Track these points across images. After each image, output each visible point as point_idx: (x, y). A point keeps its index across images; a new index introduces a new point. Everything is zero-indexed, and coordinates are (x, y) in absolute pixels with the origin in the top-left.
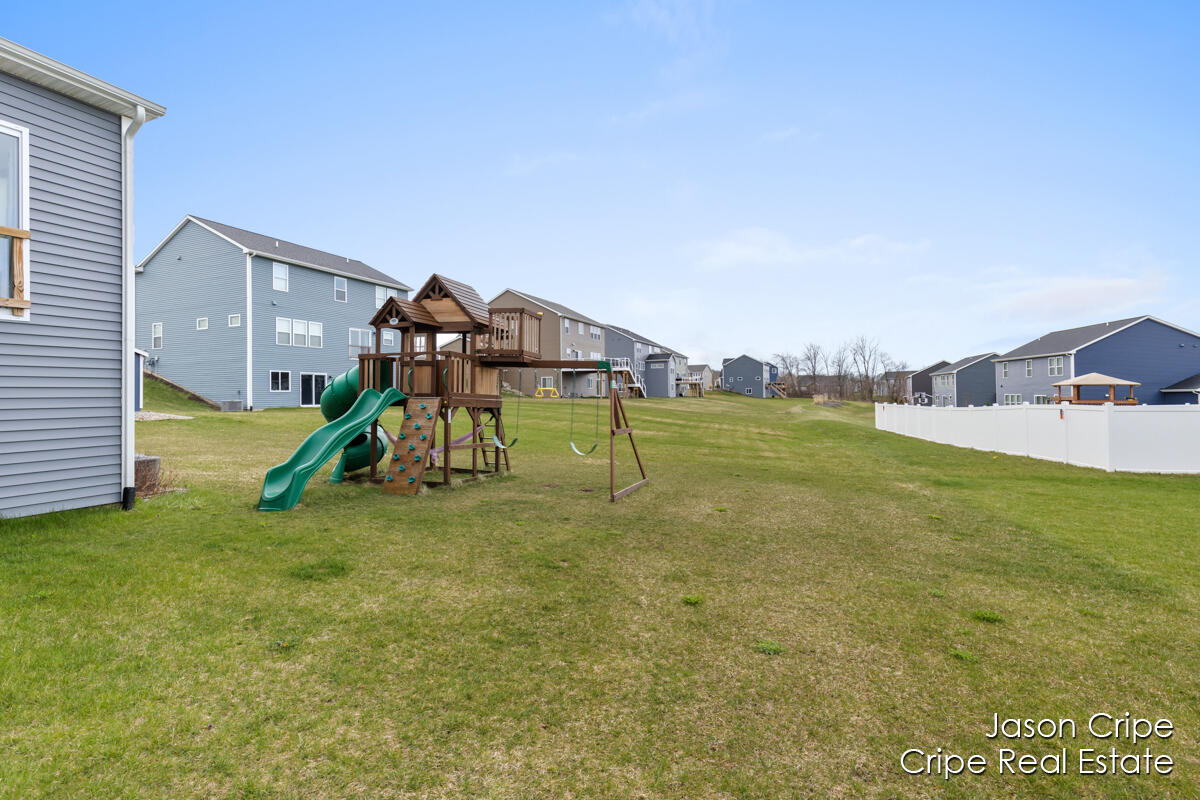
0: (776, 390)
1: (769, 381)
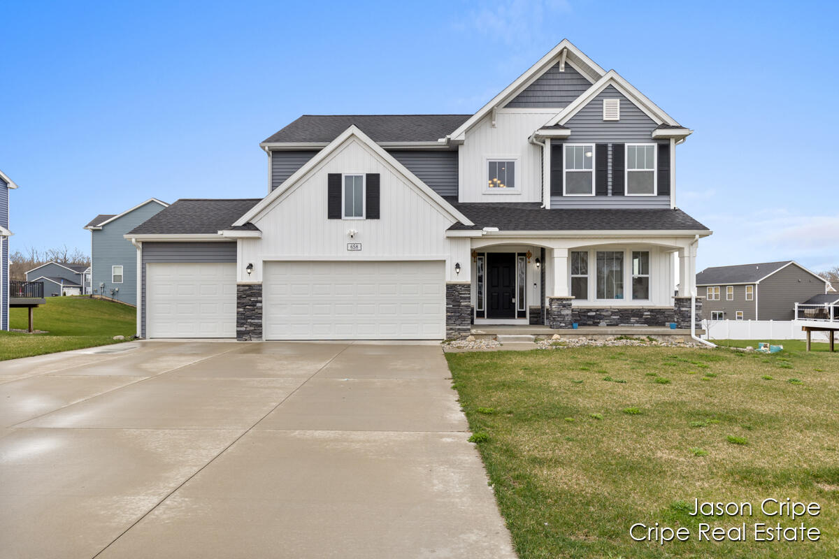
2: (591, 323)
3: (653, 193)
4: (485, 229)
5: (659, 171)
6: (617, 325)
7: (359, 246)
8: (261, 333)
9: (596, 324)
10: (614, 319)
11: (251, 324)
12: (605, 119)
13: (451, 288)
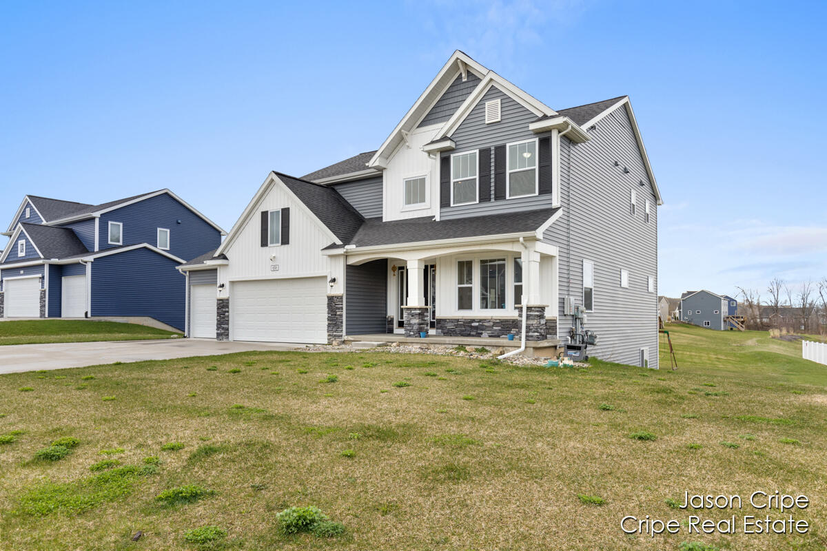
0: (734, 323)
1: (727, 315)
2: (474, 333)
3: (535, 193)
4: (346, 246)
5: (540, 167)
6: (499, 336)
7: (277, 266)
8: (228, 335)
9: (479, 335)
10: (496, 330)
11: (223, 328)
12: (487, 122)
13: (330, 300)
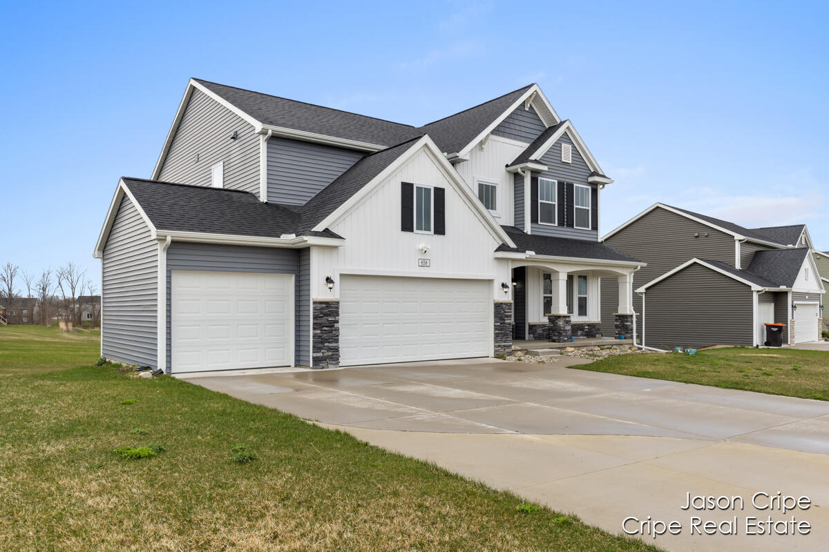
3: (589, 227)
4: (527, 252)
5: (592, 209)
7: (428, 262)
8: (338, 359)
11: (329, 349)
12: (563, 160)
13: (498, 306)
